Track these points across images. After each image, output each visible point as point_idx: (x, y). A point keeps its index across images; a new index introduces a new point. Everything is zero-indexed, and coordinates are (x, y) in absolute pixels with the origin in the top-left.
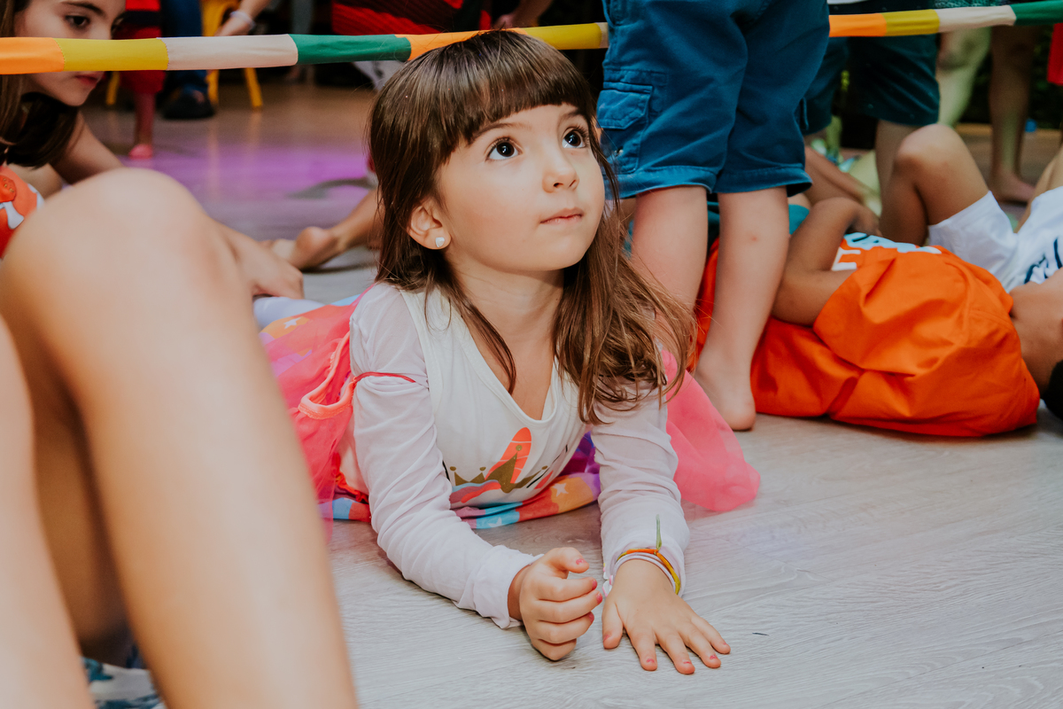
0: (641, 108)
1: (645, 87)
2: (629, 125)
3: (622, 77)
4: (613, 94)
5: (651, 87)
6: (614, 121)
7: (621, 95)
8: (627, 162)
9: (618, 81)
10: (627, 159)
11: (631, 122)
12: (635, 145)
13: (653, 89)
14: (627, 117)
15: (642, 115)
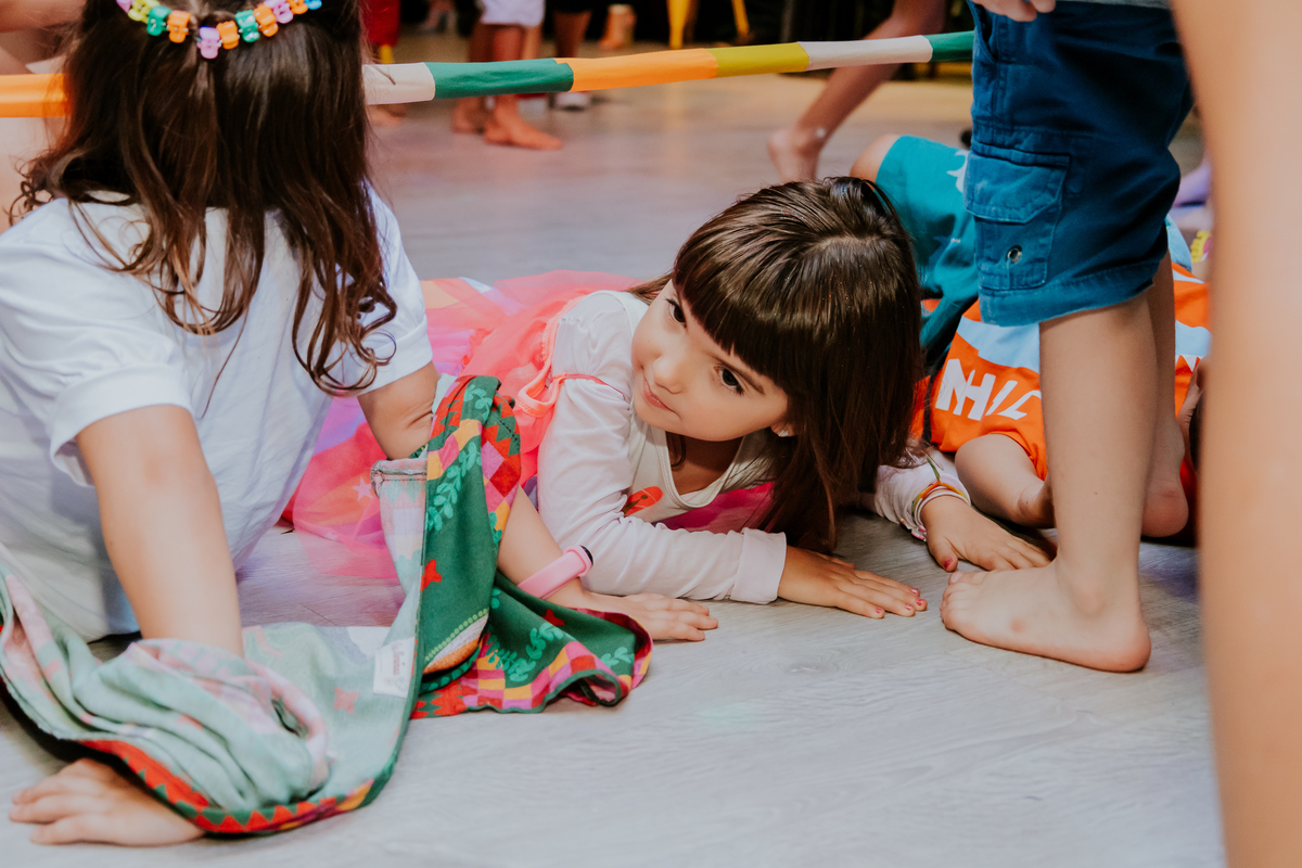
0: (1052, 193)
1: (1057, 158)
2: (1032, 216)
3: (1018, 141)
4: (1003, 167)
5: (1067, 159)
6: (1008, 211)
7: (1018, 171)
8: (1031, 273)
9: (1010, 147)
10: (1030, 267)
11: (1036, 213)
12: (1043, 246)
13: (1071, 161)
14: (1029, 206)
15: (1053, 201)
